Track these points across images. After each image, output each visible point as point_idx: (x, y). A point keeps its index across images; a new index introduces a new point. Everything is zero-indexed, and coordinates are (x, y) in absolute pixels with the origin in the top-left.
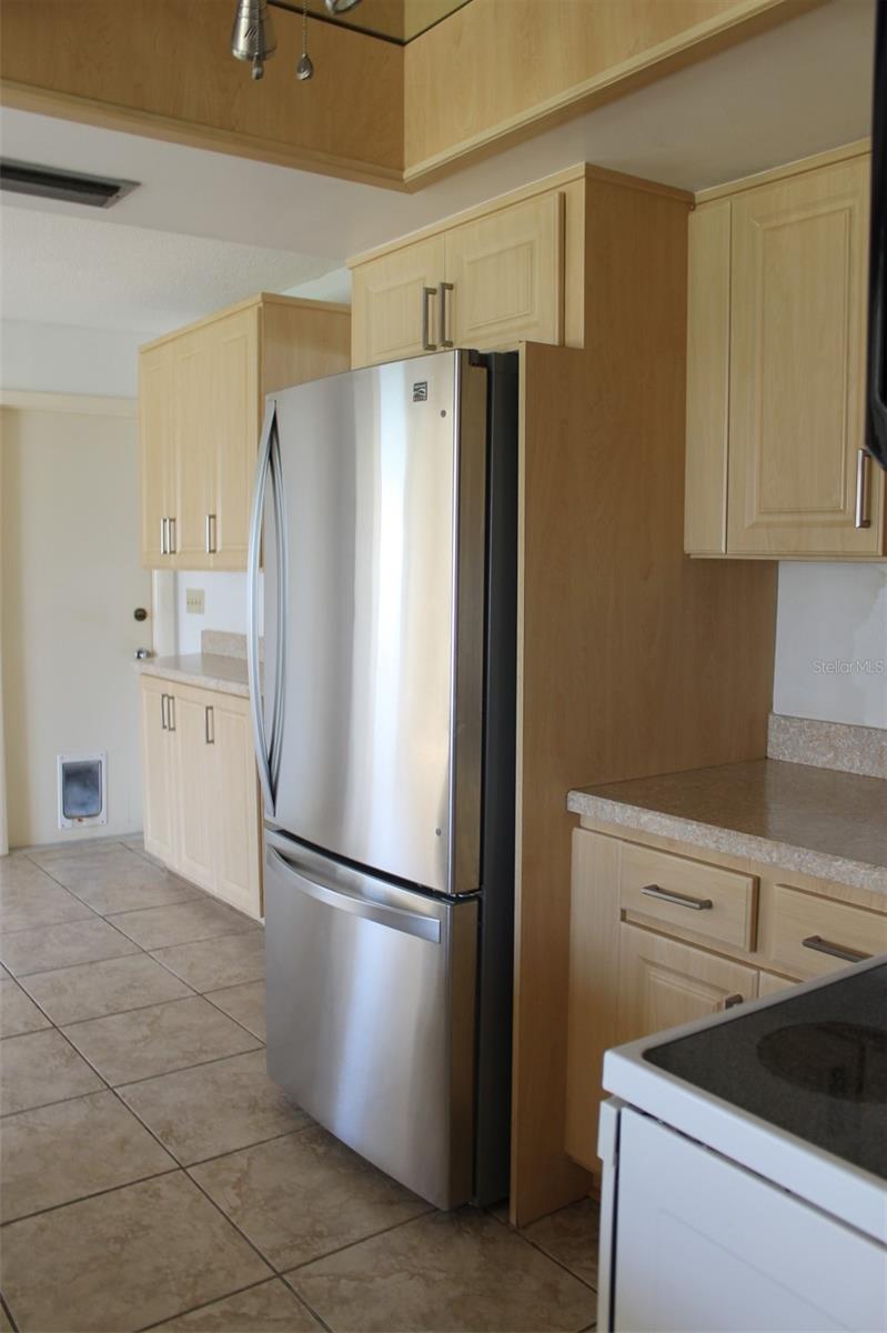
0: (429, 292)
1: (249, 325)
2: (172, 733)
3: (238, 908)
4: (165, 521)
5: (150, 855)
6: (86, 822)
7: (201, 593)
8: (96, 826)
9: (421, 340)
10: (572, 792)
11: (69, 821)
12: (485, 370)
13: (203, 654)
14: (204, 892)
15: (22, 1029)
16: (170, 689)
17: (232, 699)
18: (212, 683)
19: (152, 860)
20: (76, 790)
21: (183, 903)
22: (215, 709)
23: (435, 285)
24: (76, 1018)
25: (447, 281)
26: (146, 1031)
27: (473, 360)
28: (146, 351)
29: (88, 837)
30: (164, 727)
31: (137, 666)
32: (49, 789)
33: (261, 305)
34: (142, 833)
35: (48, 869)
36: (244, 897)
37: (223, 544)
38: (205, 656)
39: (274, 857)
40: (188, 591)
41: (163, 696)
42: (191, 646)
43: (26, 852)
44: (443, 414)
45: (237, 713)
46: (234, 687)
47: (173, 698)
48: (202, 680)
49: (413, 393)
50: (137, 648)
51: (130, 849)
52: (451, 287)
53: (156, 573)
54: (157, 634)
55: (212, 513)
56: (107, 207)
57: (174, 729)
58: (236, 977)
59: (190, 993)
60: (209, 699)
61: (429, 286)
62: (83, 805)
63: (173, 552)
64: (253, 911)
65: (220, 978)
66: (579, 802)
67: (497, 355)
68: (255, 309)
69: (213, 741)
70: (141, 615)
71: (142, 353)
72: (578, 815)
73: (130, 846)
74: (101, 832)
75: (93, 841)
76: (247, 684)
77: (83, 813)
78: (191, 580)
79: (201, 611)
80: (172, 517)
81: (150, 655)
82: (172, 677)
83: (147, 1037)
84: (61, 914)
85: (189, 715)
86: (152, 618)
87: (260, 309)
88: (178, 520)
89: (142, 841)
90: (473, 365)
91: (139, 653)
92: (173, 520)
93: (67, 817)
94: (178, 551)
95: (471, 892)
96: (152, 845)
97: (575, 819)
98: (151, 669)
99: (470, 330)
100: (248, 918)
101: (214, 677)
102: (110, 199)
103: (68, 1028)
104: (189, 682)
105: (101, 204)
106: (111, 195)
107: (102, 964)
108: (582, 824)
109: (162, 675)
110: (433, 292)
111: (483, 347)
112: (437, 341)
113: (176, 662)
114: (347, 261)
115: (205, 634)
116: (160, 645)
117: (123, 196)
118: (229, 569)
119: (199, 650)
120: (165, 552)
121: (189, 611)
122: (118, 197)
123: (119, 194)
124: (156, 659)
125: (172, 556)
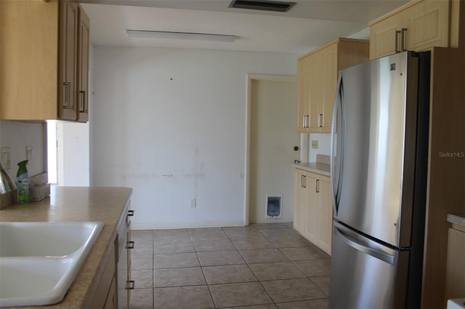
0: (397, 32)
1: (334, 49)
2: (305, 188)
3: (324, 250)
4: (305, 116)
5: (295, 230)
6: (275, 217)
7: (317, 142)
8: (278, 219)
9: (395, 50)
10: (449, 214)
11: (269, 216)
12: (417, 58)
13: (317, 162)
14: (312, 244)
15: (248, 280)
16: (305, 173)
17: (325, 177)
18: (319, 172)
19: (296, 232)
20: (272, 206)
21: (305, 247)
22: (320, 181)
23: (400, 29)
24: (266, 279)
25: (405, 28)
26: (288, 287)
27: (412, 55)
28: (300, 60)
29: (275, 222)
30: (302, 186)
31: (294, 165)
32: (263, 205)
33: (339, 42)
34: (292, 223)
35: (261, 231)
36: (326, 246)
37: (325, 124)
38: (317, 163)
39: (336, 230)
40: (313, 141)
41: (303, 176)
42: (313, 160)
43: (254, 225)
44: (401, 74)
45: (327, 182)
46: (326, 173)
47: (305, 176)
48: (316, 171)
49: (390, 68)
50: (295, 160)
51: (288, 228)
52: (406, 30)
53: (302, 134)
54: (302, 155)
55: (321, 113)
56: (286, 12)
57: (305, 187)
58: (321, 273)
59: (305, 276)
60: (318, 177)
61: (398, 30)
62: (274, 211)
63: (307, 127)
64: (329, 252)
65: (315, 273)
66: (451, 218)
67: (422, 52)
68: (337, 43)
69: (318, 192)
70: (296, 149)
71: (298, 60)
72: (452, 223)
73: (288, 226)
74: (279, 221)
75: (276, 224)
76: (330, 172)
77: (274, 214)
78: (314, 137)
79: (317, 148)
80: (307, 115)
81: (299, 162)
82: (305, 169)
83: (288, 289)
84: (264, 246)
85: (311, 183)
86: (300, 149)
87: (338, 43)
88: (310, 117)
89: (292, 225)
90: (413, 56)
91: (295, 161)
92: (308, 116)
93: (269, 215)
94: (309, 126)
95: (407, 248)
96: (296, 226)
97: (450, 225)
98: (299, 167)
99: (413, 45)
100: (327, 254)
101: (320, 170)
102: (287, 9)
103: (263, 282)
104: (311, 171)
105: (284, 11)
106: (287, 8)
107: (276, 263)
108: (453, 227)
109: (302, 169)
110: (399, 32)
111: (417, 50)
112: (401, 50)
113: (307, 165)
114: (368, 24)
115: (318, 156)
116: (302, 159)
117: (291, 8)
118: (326, 133)
119: (315, 161)
120: (305, 127)
121: (313, 148)
122: (289, 8)
123: (289, 7)
124: (301, 163)
125: (307, 128)
